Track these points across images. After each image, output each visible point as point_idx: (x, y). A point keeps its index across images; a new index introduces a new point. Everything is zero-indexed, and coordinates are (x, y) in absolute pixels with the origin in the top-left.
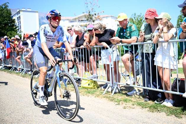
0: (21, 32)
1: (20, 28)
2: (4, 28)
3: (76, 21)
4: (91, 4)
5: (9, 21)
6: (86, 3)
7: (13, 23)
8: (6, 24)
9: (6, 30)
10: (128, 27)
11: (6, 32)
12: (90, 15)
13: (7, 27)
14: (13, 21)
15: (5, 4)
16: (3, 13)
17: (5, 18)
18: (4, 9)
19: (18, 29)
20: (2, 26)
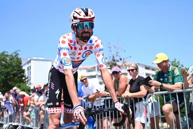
0: (30, 84)
1: (30, 80)
2: (12, 79)
3: (95, 71)
4: (115, 48)
5: (18, 71)
6: (109, 47)
7: (22, 74)
8: (15, 75)
9: (15, 82)
10: (170, 71)
11: (14, 83)
12: (114, 60)
13: (16, 78)
14: (23, 71)
15: (16, 52)
16: (13, 62)
17: (14, 67)
18: (14, 58)
19: (28, 81)
20: (11, 77)
